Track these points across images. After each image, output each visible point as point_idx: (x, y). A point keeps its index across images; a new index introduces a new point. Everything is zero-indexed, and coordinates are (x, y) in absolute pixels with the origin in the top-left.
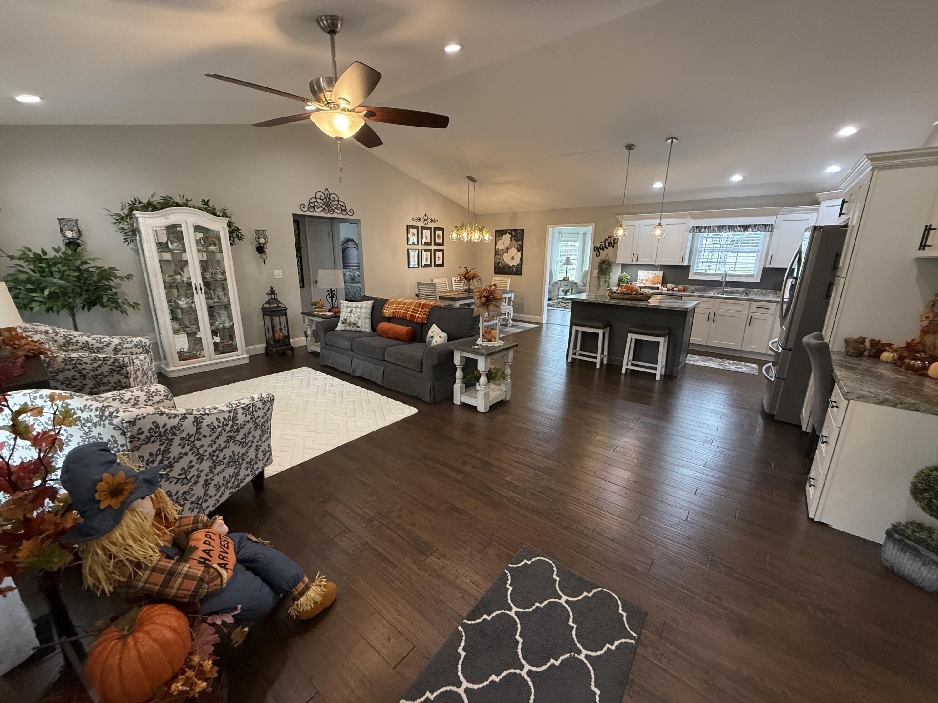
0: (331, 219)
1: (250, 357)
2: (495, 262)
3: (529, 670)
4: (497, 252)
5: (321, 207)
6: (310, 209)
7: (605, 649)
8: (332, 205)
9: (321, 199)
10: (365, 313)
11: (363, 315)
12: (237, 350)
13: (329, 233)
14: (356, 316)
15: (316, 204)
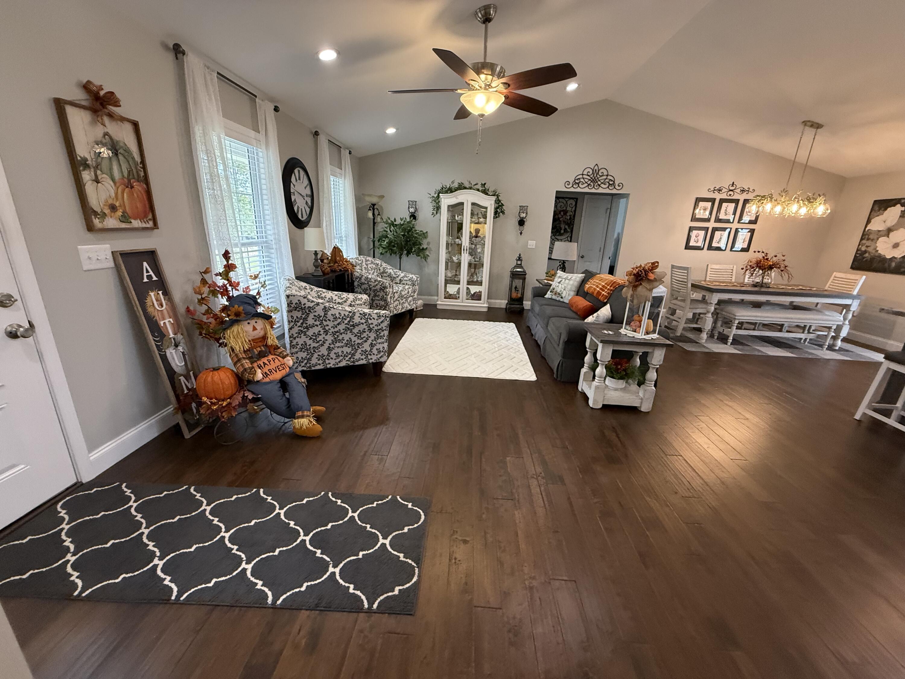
0: (612, 195)
1: (489, 308)
2: (858, 250)
3: (305, 540)
4: (866, 236)
5: (586, 183)
6: (574, 186)
7: (347, 585)
8: (599, 180)
9: (588, 175)
10: (573, 285)
11: (569, 287)
12: (480, 299)
13: (607, 209)
14: (563, 286)
15: (582, 180)
